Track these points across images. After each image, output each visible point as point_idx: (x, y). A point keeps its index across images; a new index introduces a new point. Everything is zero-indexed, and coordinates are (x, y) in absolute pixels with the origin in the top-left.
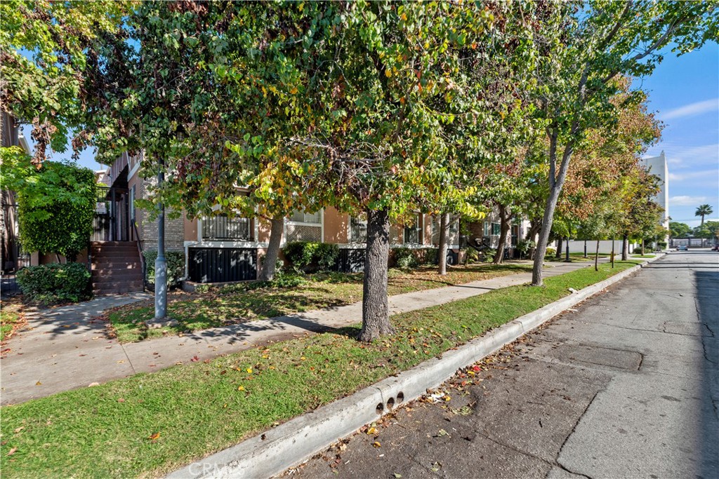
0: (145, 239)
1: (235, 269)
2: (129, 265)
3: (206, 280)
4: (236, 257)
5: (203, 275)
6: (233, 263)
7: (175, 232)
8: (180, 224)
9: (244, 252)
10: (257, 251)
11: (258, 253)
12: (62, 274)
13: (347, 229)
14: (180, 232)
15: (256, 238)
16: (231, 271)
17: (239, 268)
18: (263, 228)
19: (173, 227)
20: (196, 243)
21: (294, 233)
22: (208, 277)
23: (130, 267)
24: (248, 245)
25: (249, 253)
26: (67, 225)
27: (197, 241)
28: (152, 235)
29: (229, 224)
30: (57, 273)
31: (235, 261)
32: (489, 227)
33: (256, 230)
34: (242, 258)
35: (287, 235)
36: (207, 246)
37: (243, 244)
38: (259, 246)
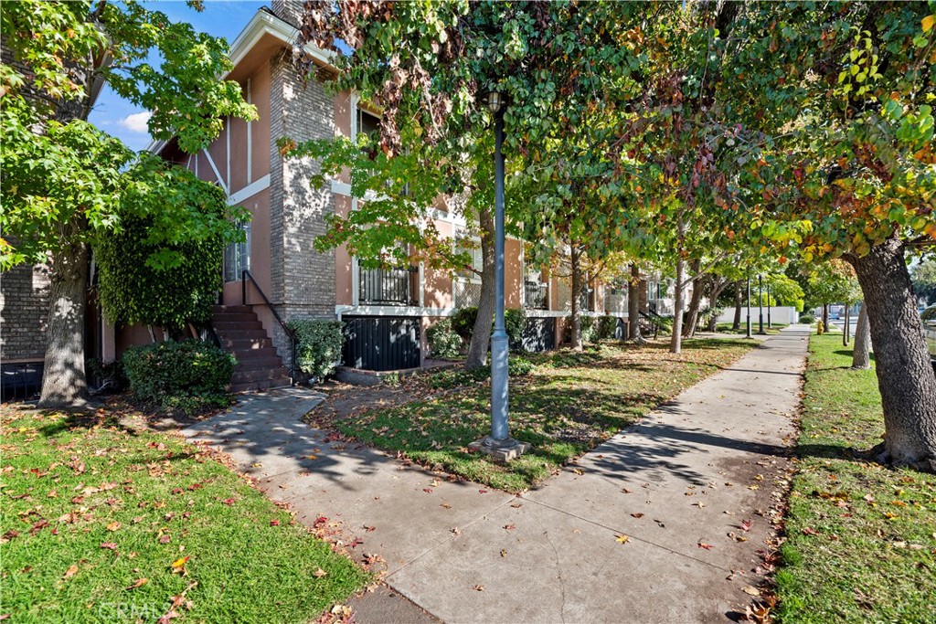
0: (287, 302)
1: (395, 346)
2: (255, 342)
3: (361, 364)
4: (396, 330)
5: (358, 358)
6: (393, 338)
7: (325, 291)
8: (330, 277)
9: (405, 322)
10: (421, 322)
11: (424, 324)
12: (202, 360)
13: (519, 288)
14: (330, 291)
15: (422, 302)
16: (390, 349)
17: (400, 347)
18: (428, 286)
19: (322, 283)
20: (352, 308)
21: (463, 293)
22: (363, 361)
23: (256, 346)
24: (412, 312)
25: (411, 323)
26: (188, 277)
27: (351, 304)
28: (295, 295)
29: (385, 280)
30: (193, 358)
31: (395, 336)
32: (655, 289)
33: (421, 289)
34: (403, 331)
35: (456, 297)
36: (363, 313)
37: (406, 310)
38: (425, 314)
